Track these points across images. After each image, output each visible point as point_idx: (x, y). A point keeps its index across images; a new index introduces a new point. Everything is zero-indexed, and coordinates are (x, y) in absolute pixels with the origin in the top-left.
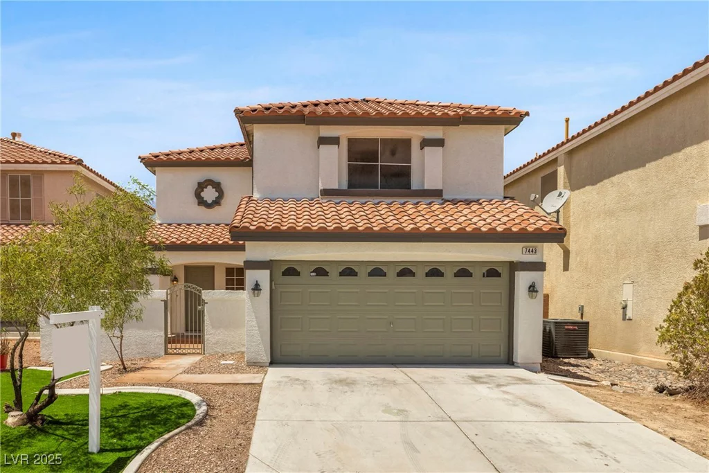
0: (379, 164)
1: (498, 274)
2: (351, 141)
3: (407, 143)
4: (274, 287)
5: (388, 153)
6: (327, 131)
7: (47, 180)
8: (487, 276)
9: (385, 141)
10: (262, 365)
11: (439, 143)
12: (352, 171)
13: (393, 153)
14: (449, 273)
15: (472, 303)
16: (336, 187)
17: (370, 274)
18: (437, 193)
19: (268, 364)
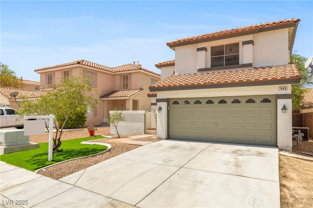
0: (224, 55)
1: (270, 101)
2: (212, 48)
3: (237, 45)
4: (169, 109)
5: (228, 51)
6: (200, 45)
7: (133, 76)
8: (263, 102)
9: (227, 46)
10: (162, 139)
11: (251, 42)
12: (212, 60)
13: (231, 50)
14: (243, 101)
15: (255, 115)
16: (204, 67)
17: (207, 103)
18: (250, 65)
19: (164, 139)
